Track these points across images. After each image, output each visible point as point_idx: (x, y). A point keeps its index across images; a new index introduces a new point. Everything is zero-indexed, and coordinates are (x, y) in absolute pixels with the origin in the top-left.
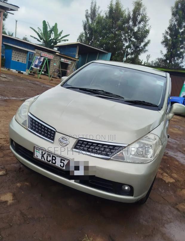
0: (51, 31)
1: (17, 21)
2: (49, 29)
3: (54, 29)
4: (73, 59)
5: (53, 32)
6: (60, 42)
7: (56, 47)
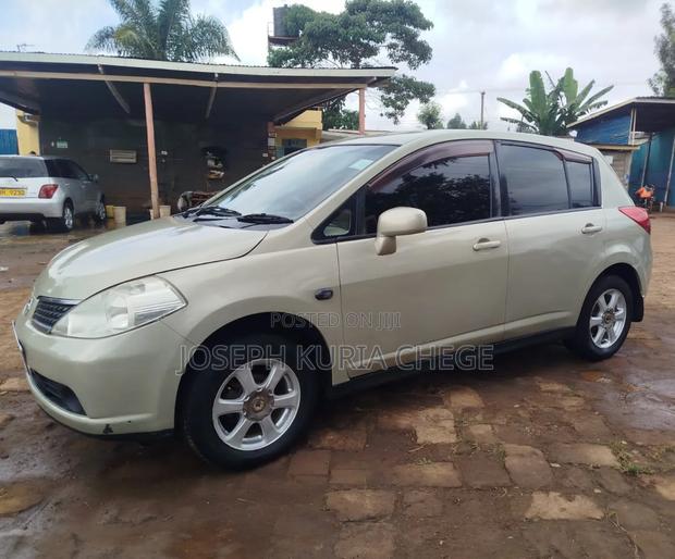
0: (556, 92)
1: (483, 94)
2: (548, 90)
3: (566, 83)
4: (622, 148)
5: (562, 93)
6: (583, 113)
7: (573, 128)
